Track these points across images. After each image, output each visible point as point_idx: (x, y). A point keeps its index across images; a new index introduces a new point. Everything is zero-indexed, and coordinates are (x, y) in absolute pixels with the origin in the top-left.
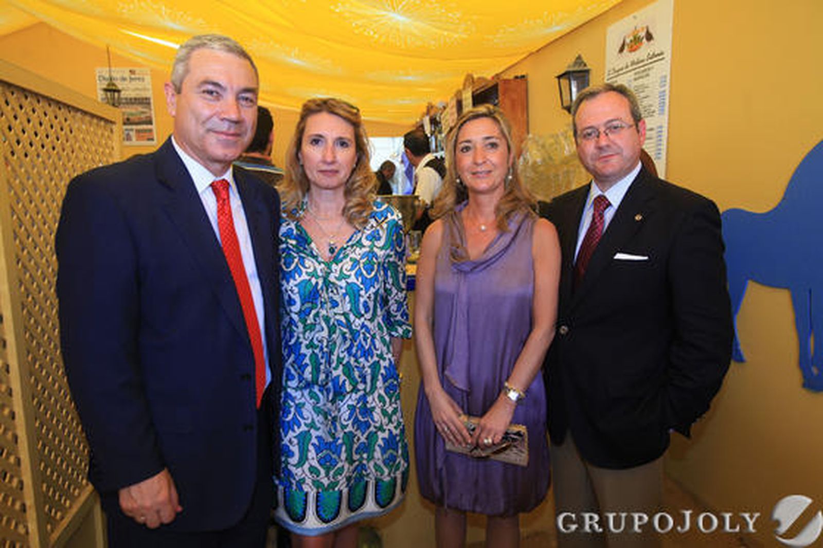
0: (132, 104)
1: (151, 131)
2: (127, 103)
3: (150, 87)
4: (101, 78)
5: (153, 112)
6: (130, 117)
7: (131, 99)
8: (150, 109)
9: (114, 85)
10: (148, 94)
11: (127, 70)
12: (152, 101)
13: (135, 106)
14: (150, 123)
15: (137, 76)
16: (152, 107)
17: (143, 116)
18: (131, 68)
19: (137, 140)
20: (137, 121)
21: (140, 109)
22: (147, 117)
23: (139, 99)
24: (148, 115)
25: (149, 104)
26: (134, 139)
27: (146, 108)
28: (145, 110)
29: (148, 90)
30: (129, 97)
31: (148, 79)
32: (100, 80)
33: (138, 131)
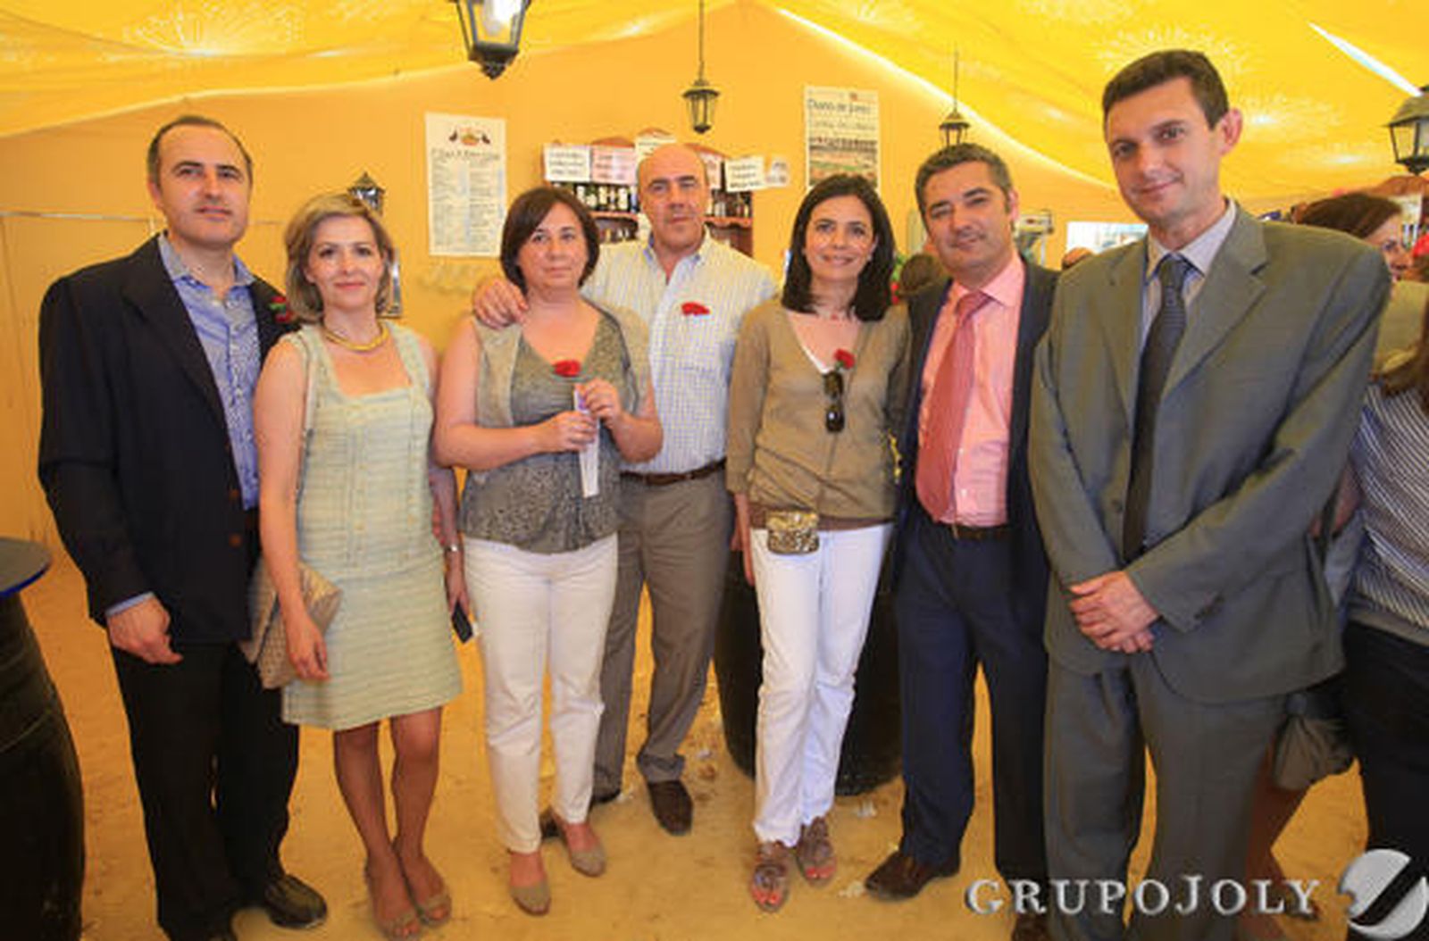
0: (850, 150)
2: (843, 149)
3: (877, 124)
4: (812, 104)
5: (878, 166)
7: (850, 142)
8: (875, 161)
9: (958, 116)
10: (874, 136)
11: (846, 92)
12: (878, 147)
13: (855, 154)
15: (860, 104)
16: (878, 157)
18: (853, 90)
21: (862, 158)
23: (863, 142)
24: (870, 170)
25: (874, 151)
27: (868, 158)
28: (870, 163)
29: (873, 129)
30: (848, 137)
31: (875, 111)
32: (810, 107)
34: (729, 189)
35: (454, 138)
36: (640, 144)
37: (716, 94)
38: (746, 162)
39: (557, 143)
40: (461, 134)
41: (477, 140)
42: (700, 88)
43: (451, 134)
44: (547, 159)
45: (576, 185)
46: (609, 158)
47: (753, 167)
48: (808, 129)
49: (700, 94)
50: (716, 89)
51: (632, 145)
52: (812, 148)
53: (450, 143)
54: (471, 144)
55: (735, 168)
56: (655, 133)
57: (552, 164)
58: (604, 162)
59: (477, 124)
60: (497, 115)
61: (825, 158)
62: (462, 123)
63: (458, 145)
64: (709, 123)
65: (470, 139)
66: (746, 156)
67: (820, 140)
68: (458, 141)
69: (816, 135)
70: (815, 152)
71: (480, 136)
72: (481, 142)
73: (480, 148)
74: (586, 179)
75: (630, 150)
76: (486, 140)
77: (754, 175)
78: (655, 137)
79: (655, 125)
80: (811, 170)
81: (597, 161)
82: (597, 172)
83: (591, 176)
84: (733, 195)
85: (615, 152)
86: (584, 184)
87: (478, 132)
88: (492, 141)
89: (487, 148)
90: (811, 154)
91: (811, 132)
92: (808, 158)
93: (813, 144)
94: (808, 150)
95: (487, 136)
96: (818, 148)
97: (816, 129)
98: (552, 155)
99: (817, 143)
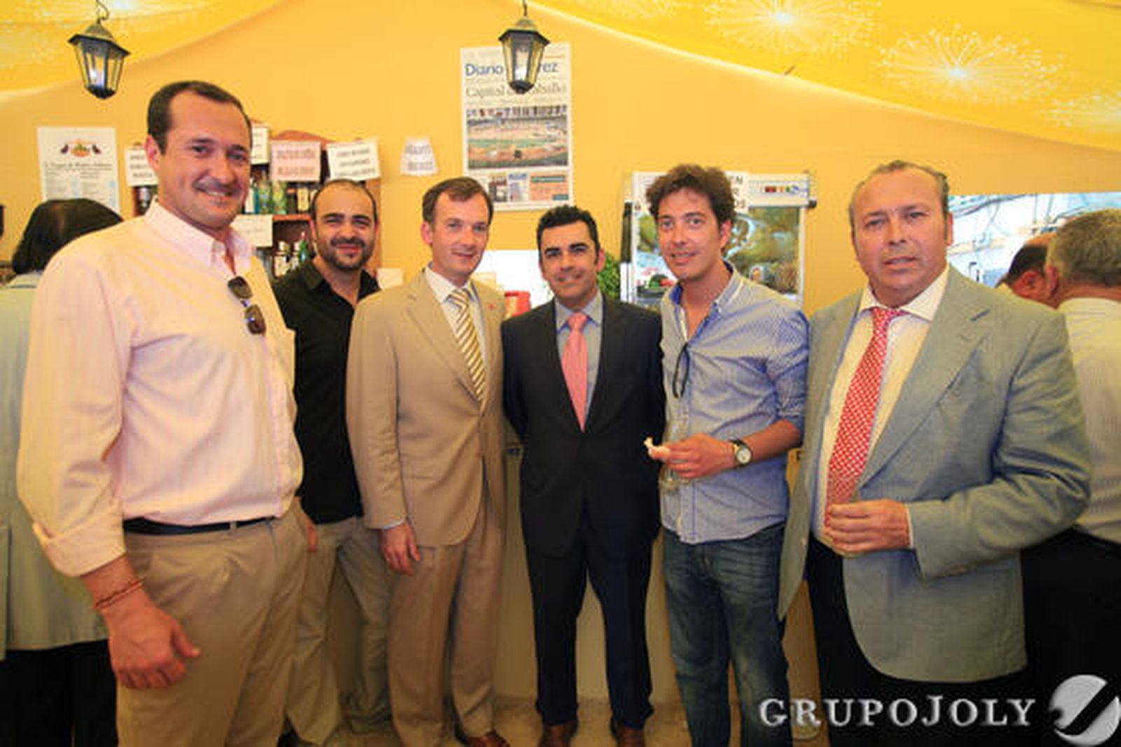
0: (526, 119)
1: (563, 178)
2: (516, 120)
3: (567, 82)
4: (471, 70)
5: (570, 139)
6: (523, 150)
7: (526, 111)
8: (565, 132)
10: (564, 99)
12: (568, 113)
13: (534, 125)
14: (563, 161)
16: (569, 124)
17: (548, 147)
19: (533, 198)
20: (534, 157)
21: (544, 130)
22: (558, 149)
24: (560, 144)
25: (564, 118)
26: (526, 196)
27: (556, 128)
28: (554, 133)
29: (564, 90)
30: (523, 106)
33: (536, 180)
35: (65, 150)
40: (72, 146)
41: (89, 150)
43: (62, 146)
44: (127, 163)
47: (367, 151)
48: (465, 100)
52: (470, 123)
53: (62, 155)
54: (83, 156)
55: (343, 155)
59: (87, 135)
61: (490, 134)
62: (73, 135)
63: (70, 158)
65: (81, 150)
67: (482, 112)
68: (69, 153)
69: (477, 107)
70: (474, 129)
71: (89, 147)
72: (92, 153)
73: (92, 158)
76: (97, 151)
77: (365, 162)
80: (470, 151)
87: (89, 143)
89: (98, 158)
90: (469, 131)
91: (467, 103)
92: (465, 137)
93: (472, 117)
94: (465, 126)
95: (98, 146)
96: (479, 122)
97: (477, 99)
98: (133, 157)
99: (478, 117)
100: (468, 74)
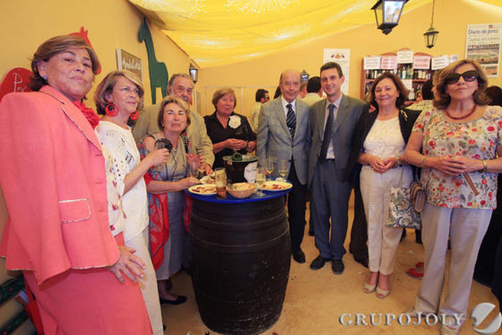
0: (486, 49)
1: (496, 68)
2: (483, 49)
5: (499, 55)
6: (485, 58)
8: (498, 53)
10: (499, 42)
11: (487, 25)
12: (500, 47)
13: (489, 50)
14: (497, 62)
15: (493, 29)
17: (493, 57)
18: (491, 24)
20: (488, 61)
21: (491, 52)
23: (492, 45)
24: (496, 56)
25: (498, 48)
27: (496, 51)
29: (499, 39)
30: (485, 44)
33: (488, 68)
34: (433, 69)
35: (332, 57)
36: (399, 54)
37: (437, 32)
38: (441, 58)
39: (369, 56)
40: (335, 55)
41: (340, 57)
42: (432, 31)
43: (332, 55)
44: (365, 62)
45: (374, 70)
46: (387, 60)
47: (444, 60)
48: (468, 42)
49: (431, 33)
50: (438, 31)
51: (396, 55)
52: (469, 50)
53: (332, 58)
55: (435, 60)
56: (405, 50)
57: (367, 63)
58: (386, 62)
59: (340, 51)
60: (347, 48)
61: (474, 53)
62: (335, 51)
64: (434, 44)
65: (338, 57)
66: (441, 56)
67: (473, 46)
68: (334, 57)
69: (471, 44)
70: (469, 51)
71: (341, 55)
72: (342, 57)
73: (341, 59)
74: (379, 68)
75: (395, 56)
76: (343, 57)
77: (443, 63)
78: (405, 51)
79: (405, 47)
81: (382, 61)
82: (383, 65)
83: (380, 67)
84: (434, 71)
85: (390, 58)
86: (378, 70)
88: (345, 57)
89: (343, 59)
90: (468, 53)
91: (469, 43)
92: (466, 54)
93: (469, 48)
94: (467, 50)
95: (344, 55)
96: (471, 49)
97: (471, 42)
98: (367, 60)
99: (471, 48)
100: (469, 33)
